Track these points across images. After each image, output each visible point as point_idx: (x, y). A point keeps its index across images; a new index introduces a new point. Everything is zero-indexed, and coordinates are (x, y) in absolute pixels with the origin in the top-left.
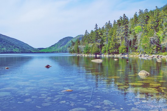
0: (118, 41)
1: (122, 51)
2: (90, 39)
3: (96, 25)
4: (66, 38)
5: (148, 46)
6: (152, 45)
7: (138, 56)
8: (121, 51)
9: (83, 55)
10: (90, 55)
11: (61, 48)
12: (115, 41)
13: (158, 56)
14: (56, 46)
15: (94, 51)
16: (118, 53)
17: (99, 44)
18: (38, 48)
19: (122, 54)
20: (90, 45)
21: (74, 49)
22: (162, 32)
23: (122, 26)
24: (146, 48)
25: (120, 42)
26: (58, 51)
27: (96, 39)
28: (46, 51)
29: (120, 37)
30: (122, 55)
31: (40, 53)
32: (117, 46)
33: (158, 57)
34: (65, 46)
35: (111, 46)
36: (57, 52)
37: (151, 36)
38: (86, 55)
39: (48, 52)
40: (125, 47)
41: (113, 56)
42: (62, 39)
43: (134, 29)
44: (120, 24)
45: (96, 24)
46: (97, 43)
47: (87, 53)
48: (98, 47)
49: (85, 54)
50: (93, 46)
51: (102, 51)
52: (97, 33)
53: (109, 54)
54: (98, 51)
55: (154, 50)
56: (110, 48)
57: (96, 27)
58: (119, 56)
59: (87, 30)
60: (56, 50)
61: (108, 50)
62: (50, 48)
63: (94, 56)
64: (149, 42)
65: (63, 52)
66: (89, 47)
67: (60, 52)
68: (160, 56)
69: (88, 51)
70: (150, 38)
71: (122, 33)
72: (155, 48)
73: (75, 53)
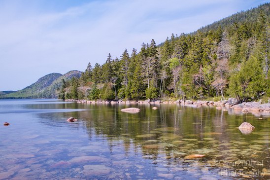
0: (145, 80)
1: (151, 96)
2: (98, 77)
3: (110, 56)
4: (50, 74)
5: (191, 88)
6: (197, 87)
7: (174, 103)
8: (149, 96)
9: (89, 102)
10: (99, 102)
11: (43, 91)
12: (140, 80)
13: (209, 102)
14: (34, 88)
15: (106, 95)
16: (144, 99)
17: (115, 85)
18: (4, 92)
19: (151, 99)
20: (100, 86)
21: (70, 93)
22: (209, 67)
23: (151, 58)
24: (187, 90)
25: (146, 81)
26: (38, 96)
27: (110, 77)
28: (18, 96)
29: (147, 75)
30: (151, 101)
31: (8, 98)
32: (143, 88)
33: (208, 104)
34: (50, 88)
35: (134, 88)
36: (36, 97)
37: (195, 73)
38: (93, 102)
39: (20, 98)
40: (155, 89)
41: (137, 103)
42: (43, 77)
43: (166, 63)
44: (146, 55)
45: (109, 54)
46: (112, 83)
47: (94, 98)
48: (113, 89)
49: (90, 100)
50: (104, 88)
51: (118, 95)
52: (110, 67)
53: (131, 99)
54: (113, 95)
55: (199, 94)
56: (132, 92)
57: (109, 58)
58: (146, 103)
59: (90, 63)
60: (35, 94)
61: (129, 94)
62: (24, 91)
63: (107, 103)
64: (191, 83)
65: (45, 97)
66: (98, 90)
67: (41, 97)
68: (210, 102)
69: (95, 95)
70: (193, 75)
71: (151, 68)
72: (201, 91)
73: (71, 98)
